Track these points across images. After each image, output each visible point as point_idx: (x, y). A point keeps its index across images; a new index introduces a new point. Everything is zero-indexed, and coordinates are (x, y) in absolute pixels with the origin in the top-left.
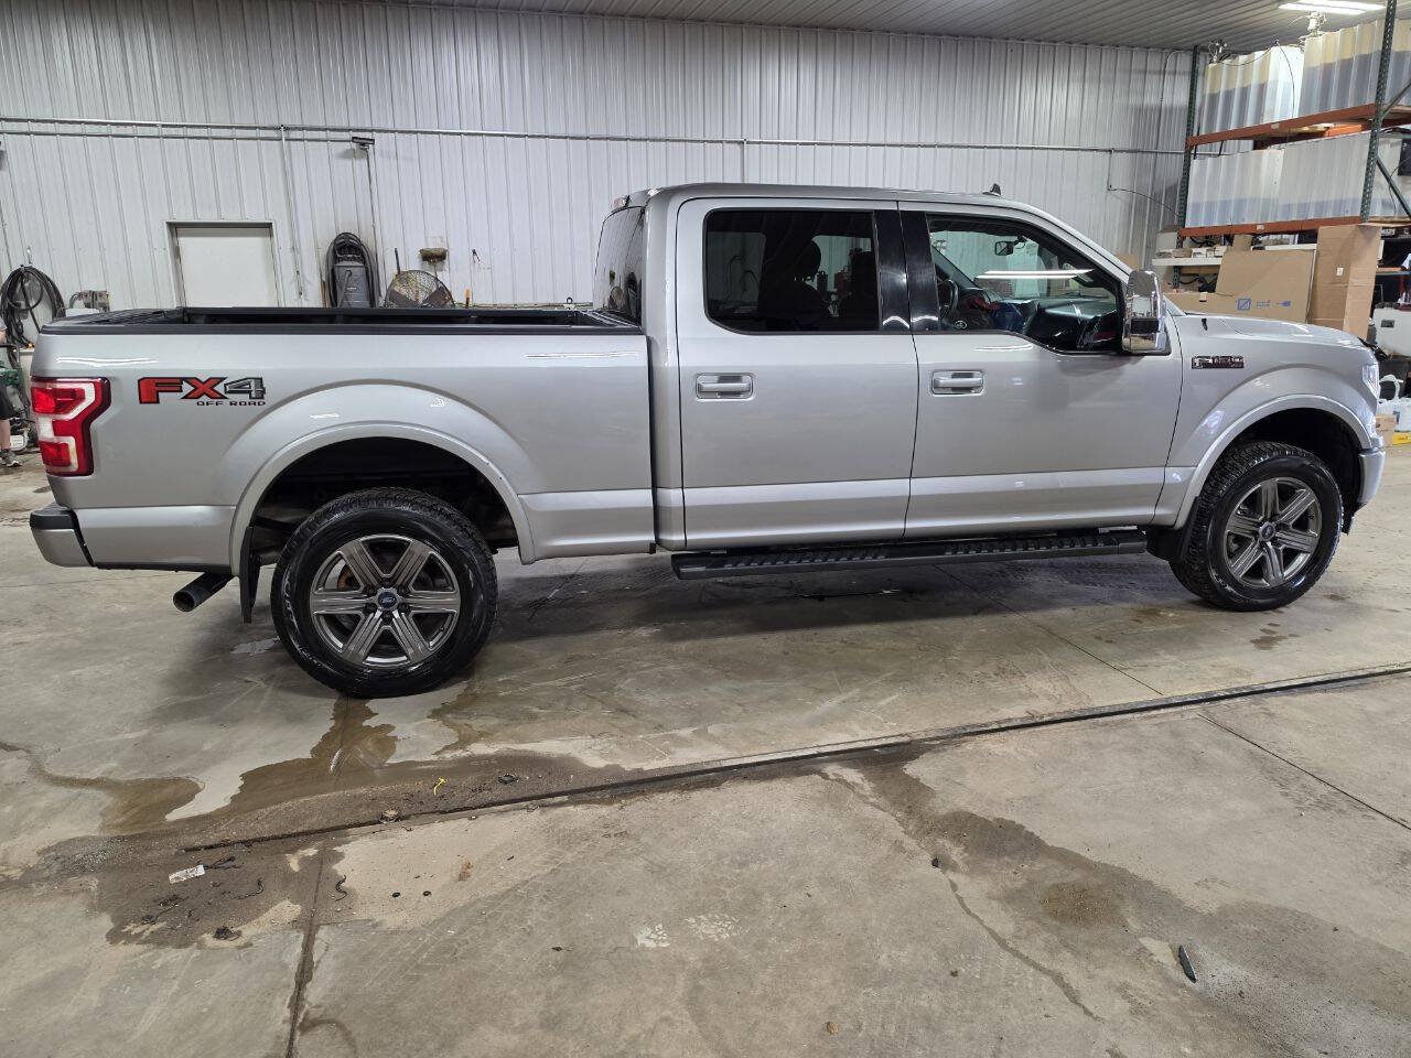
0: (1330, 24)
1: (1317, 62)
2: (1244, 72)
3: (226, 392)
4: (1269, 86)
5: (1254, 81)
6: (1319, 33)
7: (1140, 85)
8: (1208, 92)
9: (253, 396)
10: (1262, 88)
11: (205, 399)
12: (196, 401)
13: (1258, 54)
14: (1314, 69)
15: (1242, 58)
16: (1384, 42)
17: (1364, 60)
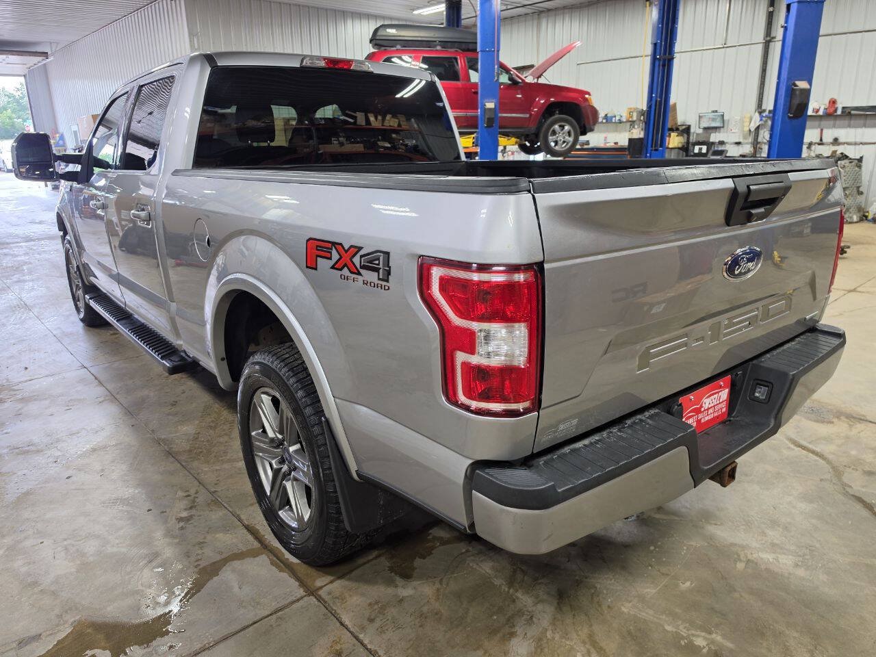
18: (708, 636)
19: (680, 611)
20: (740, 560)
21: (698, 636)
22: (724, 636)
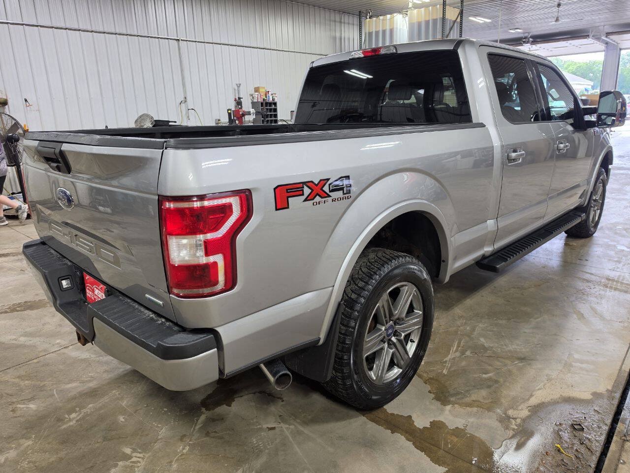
0: (416, 6)
1: (415, 21)
2: (383, 23)
3: (330, 192)
4: (395, 30)
5: (388, 28)
6: (413, 9)
7: (334, 27)
8: (367, 32)
9: (345, 192)
10: (391, 31)
11: (318, 199)
12: (312, 201)
13: (388, 16)
14: (414, 23)
15: (381, 18)
16: (443, 14)
17: (435, 21)
18: (76, 419)
19: (101, 412)
20: (132, 452)
21: (78, 416)
22: (72, 426)
